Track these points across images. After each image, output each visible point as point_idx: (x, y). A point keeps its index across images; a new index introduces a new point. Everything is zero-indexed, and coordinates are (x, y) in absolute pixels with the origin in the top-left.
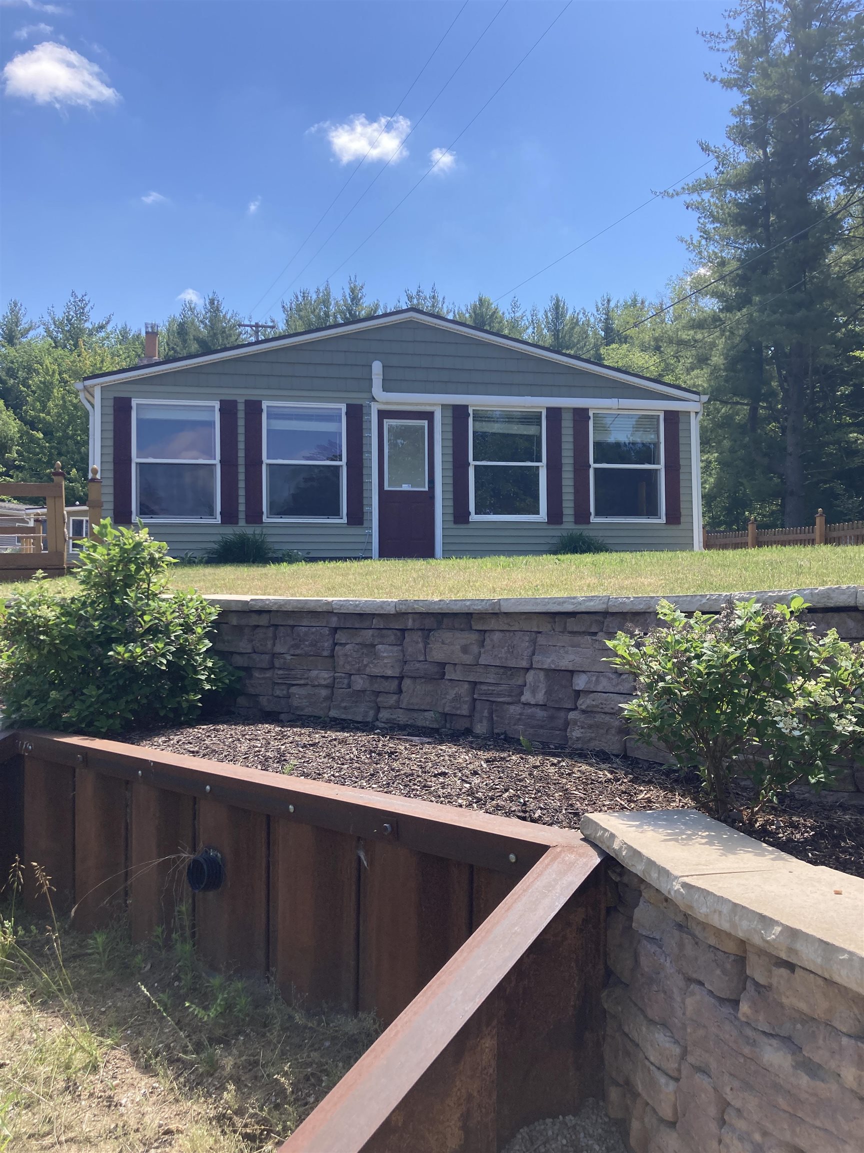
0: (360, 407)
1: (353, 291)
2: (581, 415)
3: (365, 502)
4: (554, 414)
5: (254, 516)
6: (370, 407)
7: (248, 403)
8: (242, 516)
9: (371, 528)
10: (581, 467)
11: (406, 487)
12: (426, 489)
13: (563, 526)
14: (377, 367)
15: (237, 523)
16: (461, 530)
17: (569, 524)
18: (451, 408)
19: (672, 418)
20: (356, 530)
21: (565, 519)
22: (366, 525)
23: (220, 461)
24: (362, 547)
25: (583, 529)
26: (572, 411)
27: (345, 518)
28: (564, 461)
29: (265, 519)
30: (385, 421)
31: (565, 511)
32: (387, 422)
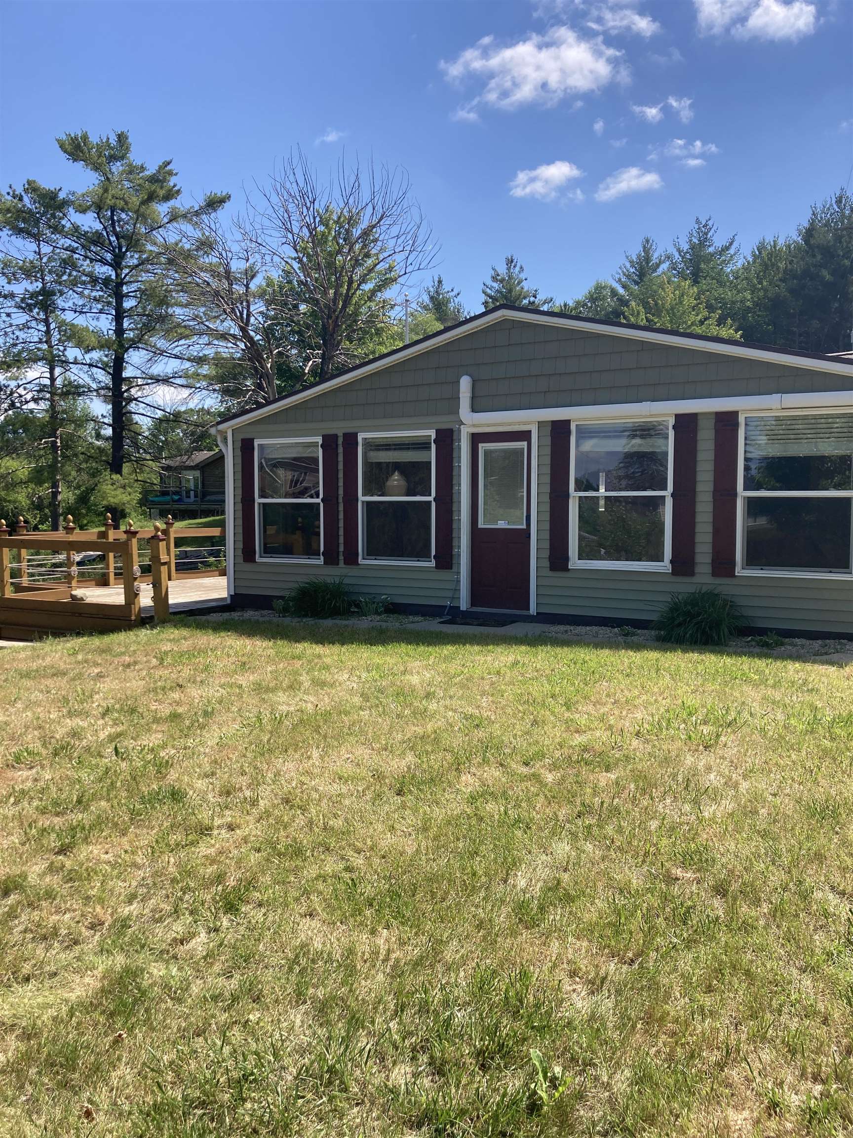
0: (451, 431)
2: (727, 421)
3: (455, 543)
4: (686, 423)
5: (351, 559)
6: (459, 431)
7: (345, 435)
8: (341, 558)
9: (459, 573)
10: (725, 495)
11: (502, 524)
12: (524, 527)
13: (694, 580)
14: (465, 384)
15: (338, 564)
16: (558, 578)
17: (703, 577)
18: (548, 425)
20: (444, 575)
21: (698, 569)
22: (455, 569)
23: (322, 500)
24: (450, 594)
25: (723, 586)
26: (713, 416)
27: (433, 561)
28: (700, 487)
29: (360, 560)
30: (480, 445)
31: (699, 559)
32: (482, 447)
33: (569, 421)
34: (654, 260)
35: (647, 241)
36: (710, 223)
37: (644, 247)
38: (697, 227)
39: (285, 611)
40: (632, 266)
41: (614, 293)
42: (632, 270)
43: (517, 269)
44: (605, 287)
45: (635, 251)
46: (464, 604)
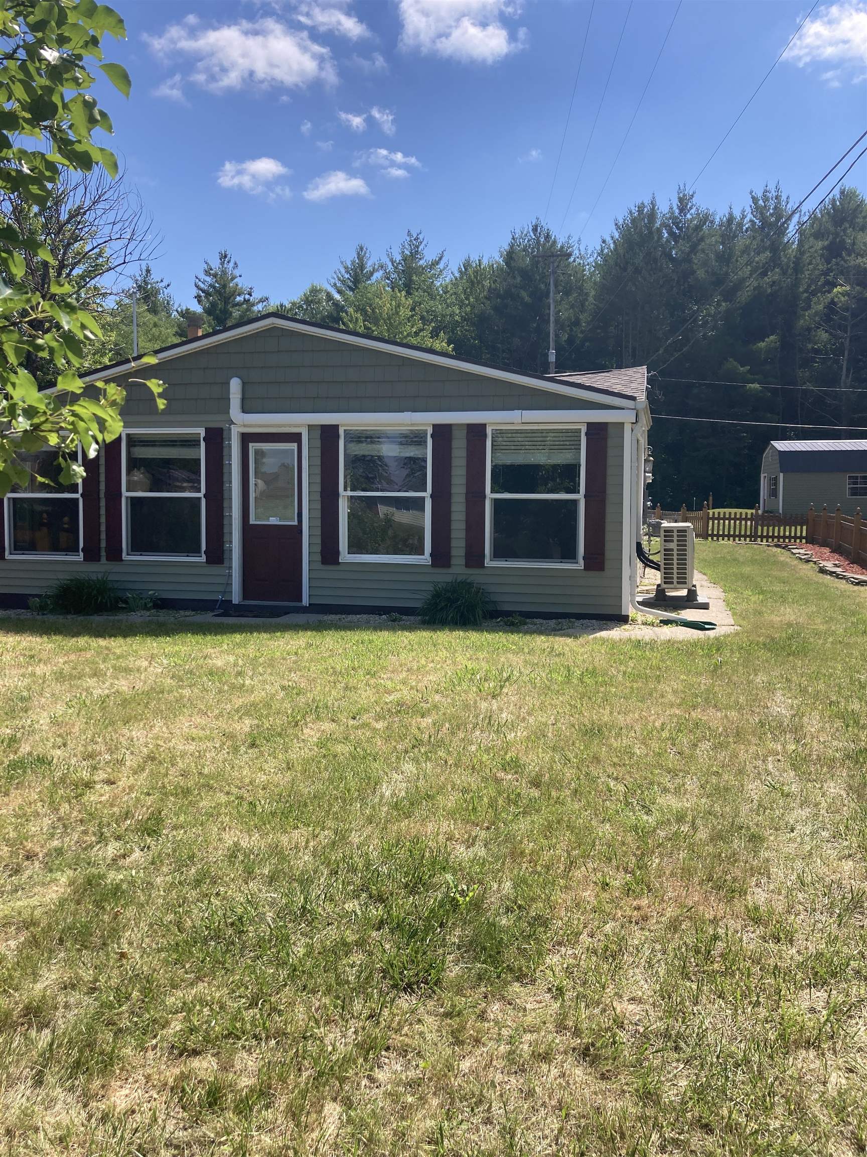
0: (221, 430)
1: (681, 200)
2: (477, 432)
3: (226, 538)
4: (442, 433)
5: (115, 554)
6: (230, 430)
8: (103, 553)
9: (230, 568)
10: (475, 496)
11: (273, 521)
12: (296, 523)
13: (451, 571)
14: (235, 385)
15: (99, 561)
16: (330, 572)
17: (458, 568)
18: (319, 428)
19: (597, 432)
20: (215, 569)
21: (454, 561)
22: (226, 564)
23: (82, 495)
24: (221, 589)
25: (475, 576)
26: (465, 427)
27: (204, 556)
28: (454, 490)
29: (124, 556)
30: (251, 445)
31: (454, 552)
32: (253, 447)
33: (338, 426)
34: (368, 268)
35: (361, 249)
36: (421, 237)
37: (358, 254)
38: (408, 239)
39: (42, 609)
40: (347, 272)
41: (329, 297)
42: (347, 276)
43: (231, 265)
44: (320, 291)
45: (350, 257)
46: (236, 598)
